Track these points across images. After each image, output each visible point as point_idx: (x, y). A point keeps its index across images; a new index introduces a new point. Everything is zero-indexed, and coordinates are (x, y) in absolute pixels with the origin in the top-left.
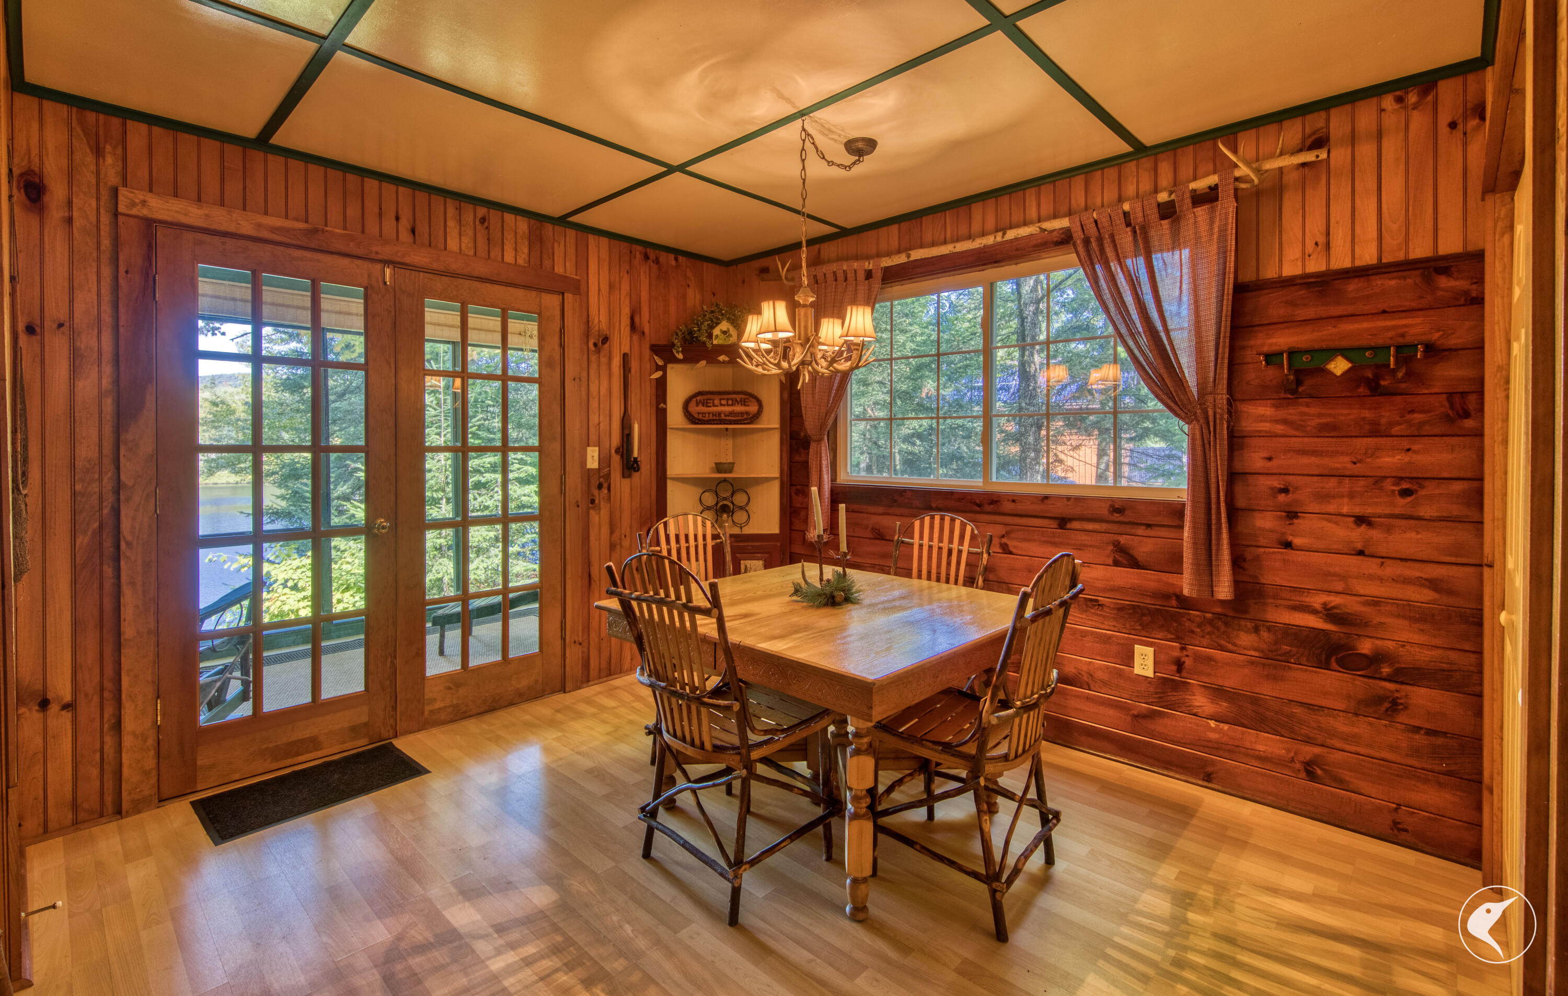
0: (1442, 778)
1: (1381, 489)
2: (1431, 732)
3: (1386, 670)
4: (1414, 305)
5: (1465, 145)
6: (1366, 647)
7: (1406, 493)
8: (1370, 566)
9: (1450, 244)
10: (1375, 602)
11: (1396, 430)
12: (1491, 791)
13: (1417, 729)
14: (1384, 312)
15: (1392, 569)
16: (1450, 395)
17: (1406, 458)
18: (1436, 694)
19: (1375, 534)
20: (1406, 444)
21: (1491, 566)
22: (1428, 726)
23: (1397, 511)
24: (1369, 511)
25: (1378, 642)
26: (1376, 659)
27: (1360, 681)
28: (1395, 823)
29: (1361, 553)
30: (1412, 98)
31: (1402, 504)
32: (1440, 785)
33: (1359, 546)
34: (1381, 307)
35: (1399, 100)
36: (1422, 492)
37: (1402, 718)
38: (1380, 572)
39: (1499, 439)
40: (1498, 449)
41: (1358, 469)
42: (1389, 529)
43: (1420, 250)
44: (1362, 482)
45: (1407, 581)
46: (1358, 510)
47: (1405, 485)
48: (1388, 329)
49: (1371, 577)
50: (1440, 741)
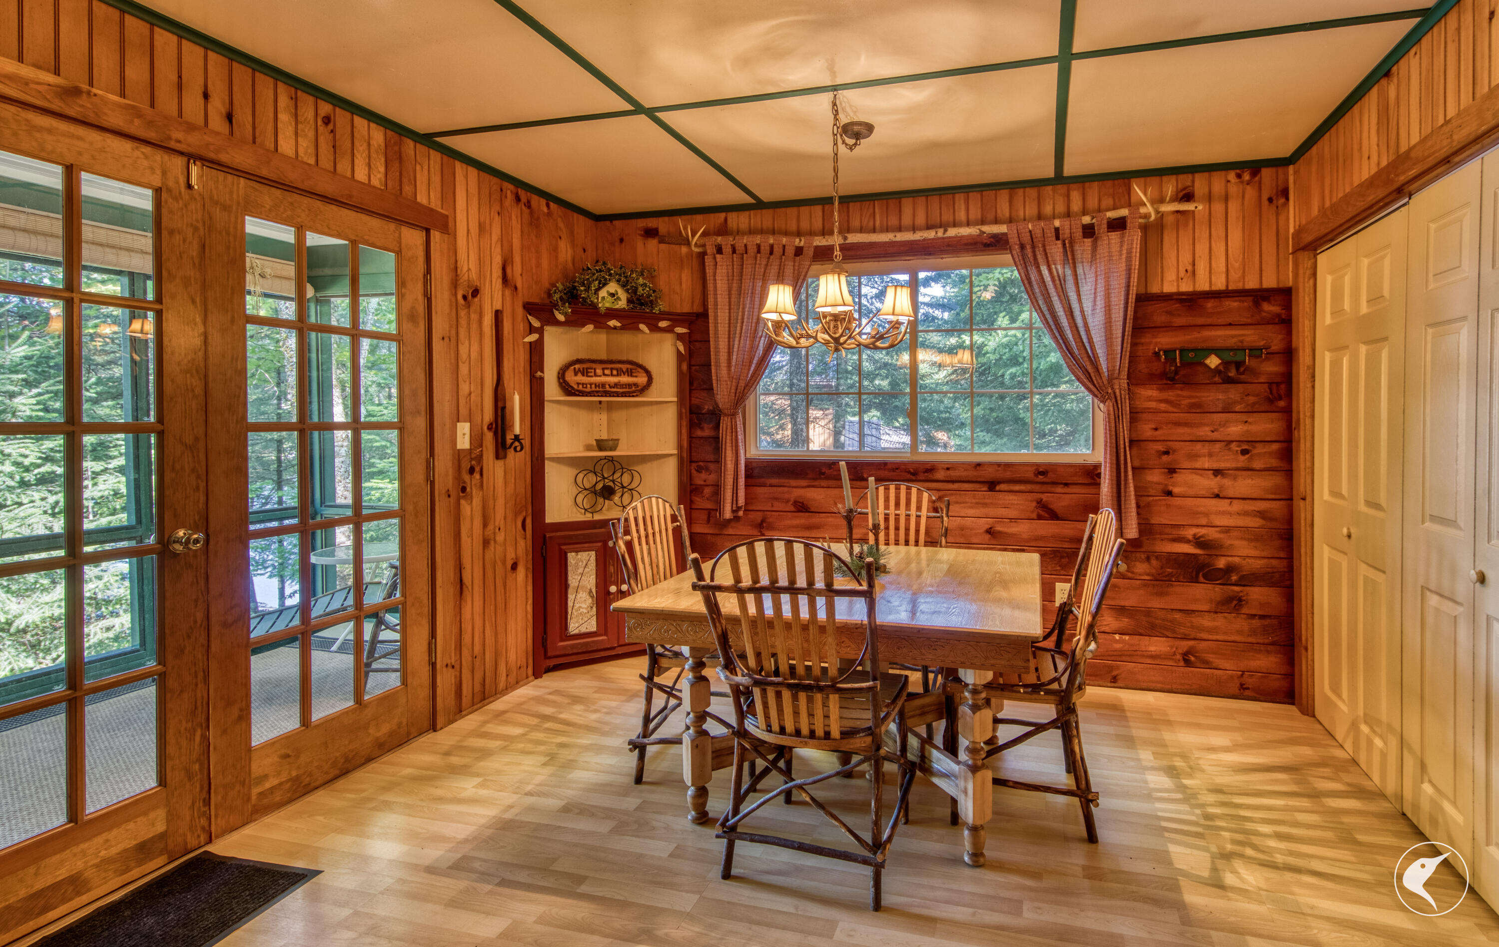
0: (1270, 648)
1: (1230, 449)
2: (1262, 617)
3: (1234, 578)
4: (1249, 321)
5: (1277, 215)
6: (1221, 563)
7: (1244, 452)
8: (1223, 505)
9: (1270, 282)
10: (1227, 530)
11: (1238, 408)
12: (1306, 649)
13: (1253, 616)
14: (1230, 324)
15: (1237, 506)
16: (1270, 384)
17: (1245, 427)
18: (1265, 590)
19: (1227, 482)
20: (1244, 417)
21: (1304, 499)
22: (1260, 613)
23: (1240, 465)
24: (1222, 465)
25: (1230, 559)
26: (1230, 569)
27: (1218, 588)
28: (1242, 685)
29: (1217, 496)
30: (1246, 177)
31: (1242, 460)
32: (1268, 652)
33: (1216, 491)
34: (1229, 321)
35: (1239, 176)
36: (1255, 451)
37: (1245, 610)
38: (1229, 509)
39: (1308, 414)
40: (1308, 421)
41: (1215, 436)
42: (1235, 478)
43: (1252, 283)
44: (1218, 446)
45: (1246, 514)
46: (1216, 466)
47: (1245, 447)
48: (1233, 336)
49: (1224, 513)
50: (1266, 622)
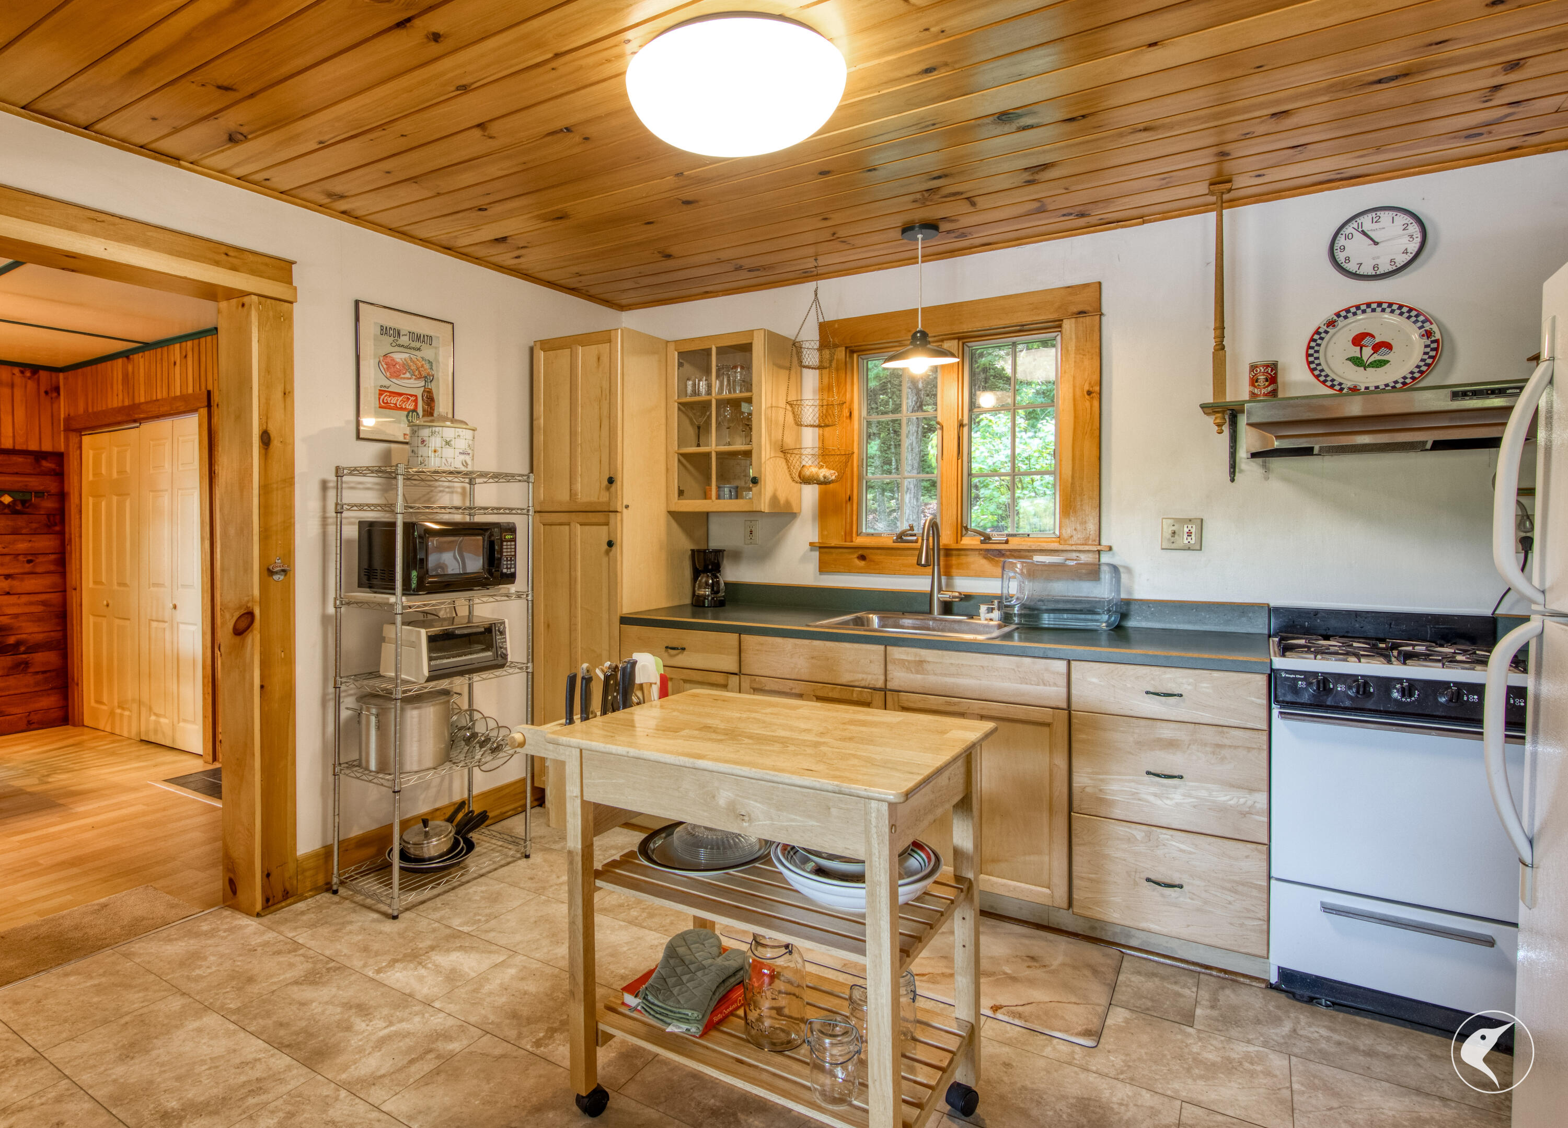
0: (49, 692)
1: (18, 560)
2: (43, 672)
3: (22, 649)
4: (32, 472)
5: (52, 403)
6: (12, 640)
7: (29, 562)
8: (12, 599)
9: (47, 447)
10: (16, 616)
11: (24, 531)
13: (37, 673)
14: (17, 473)
15: (24, 599)
16: (48, 515)
17: (30, 545)
18: (47, 654)
19: (15, 583)
20: (28, 537)
21: (75, 589)
22: (43, 669)
23: (26, 570)
24: (11, 571)
25: (18, 636)
26: (18, 644)
27: (9, 659)
28: (29, 722)
29: (8, 593)
30: (28, 374)
31: (28, 568)
32: (48, 695)
33: (7, 590)
34: (15, 471)
35: (22, 372)
36: (38, 561)
37: (31, 670)
38: (19, 602)
39: (77, 535)
40: (77, 539)
41: (6, 551)
42: (22, 580)
43: (33, 446)
44: (8, 558)
45: (31, 603)
46: (7, 572)
47: (30, 558)
48: (19, 482)
49: (13, 605)
50: (48, 674)
